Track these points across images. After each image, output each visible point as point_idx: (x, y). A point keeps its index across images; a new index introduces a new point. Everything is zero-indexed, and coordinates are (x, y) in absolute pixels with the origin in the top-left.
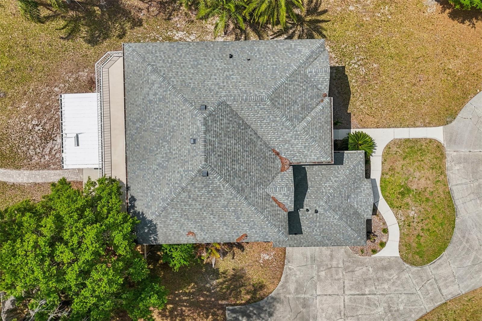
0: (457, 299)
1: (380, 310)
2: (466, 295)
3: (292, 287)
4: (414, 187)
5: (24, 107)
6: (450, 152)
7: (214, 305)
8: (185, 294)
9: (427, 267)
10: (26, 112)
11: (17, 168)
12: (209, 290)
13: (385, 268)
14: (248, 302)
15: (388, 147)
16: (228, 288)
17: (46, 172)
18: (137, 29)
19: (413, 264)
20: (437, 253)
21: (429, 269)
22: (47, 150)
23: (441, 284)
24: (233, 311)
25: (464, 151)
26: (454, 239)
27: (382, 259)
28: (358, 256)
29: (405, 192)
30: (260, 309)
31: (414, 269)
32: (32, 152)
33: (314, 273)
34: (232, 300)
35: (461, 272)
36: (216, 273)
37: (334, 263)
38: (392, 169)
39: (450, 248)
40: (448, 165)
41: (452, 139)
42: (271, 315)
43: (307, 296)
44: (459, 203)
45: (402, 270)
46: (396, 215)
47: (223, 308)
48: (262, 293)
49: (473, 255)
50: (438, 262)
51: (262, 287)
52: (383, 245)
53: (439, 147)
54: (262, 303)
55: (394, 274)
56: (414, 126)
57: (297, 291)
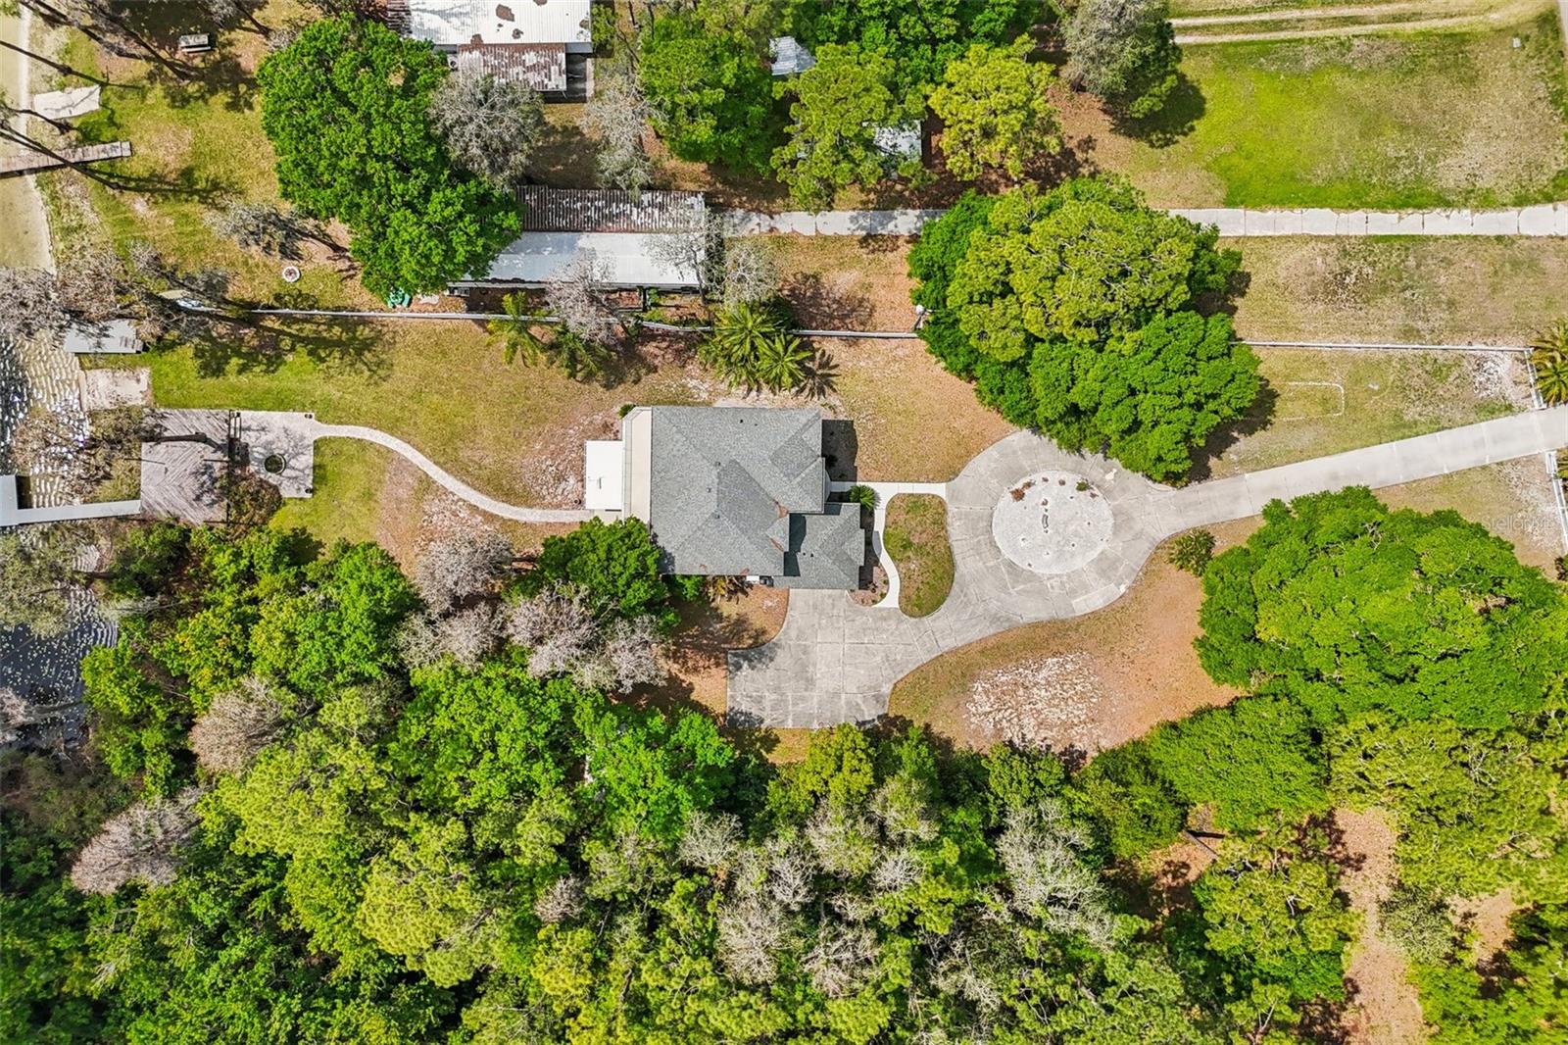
0: (954, 652)
1: (878, 659)
2: (962, 647)
3: (793, 634)
4: (916, 541)
5: (538, 447)
6: (951, 509)
7: (716, 648)
8: (688, 636)
9: (924, 619)
10: (540, 452)
11: (530, 507)
12: (712, 633)
13: (884, 619)
14: (750, 647)
15: (892, 501)
16: (731, 632)
17: (558, 511)
18: (652, 375)
19: (911, 616)
20: (936, 606)
21: (927, 620)
22: (560, 491)
23: (938, 636)
24: (735, 655)
25: (965, 508)
26: (952, 593)
27: (881, 610)
28: (859, 606)
29: (907, 545)
30: (761, 653)
31: (913, 620)
32: (545, 492)
33: (816, 621)
34: (734, 644)
35: (958, 625)
36: (720, 618)
37: (835, 612)
38: (895, 522)
39: (948, 601)
40: (949, 520)
41: (953, 495)
42: (772, 660)
43: (808, 643)
44: (958, 558)
45: (900, 621)
46: (897, 567)
47: (725, 651)
48: (764, 638)
49: (970, 609)
50: (936, 614)
51: (764, 632)
52: (883, 596)
53: (941, 503)
54: (763, 648)
55: (893, 623)
56: (918, 482)
57: (798, 638)
